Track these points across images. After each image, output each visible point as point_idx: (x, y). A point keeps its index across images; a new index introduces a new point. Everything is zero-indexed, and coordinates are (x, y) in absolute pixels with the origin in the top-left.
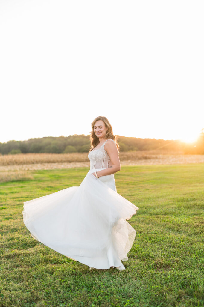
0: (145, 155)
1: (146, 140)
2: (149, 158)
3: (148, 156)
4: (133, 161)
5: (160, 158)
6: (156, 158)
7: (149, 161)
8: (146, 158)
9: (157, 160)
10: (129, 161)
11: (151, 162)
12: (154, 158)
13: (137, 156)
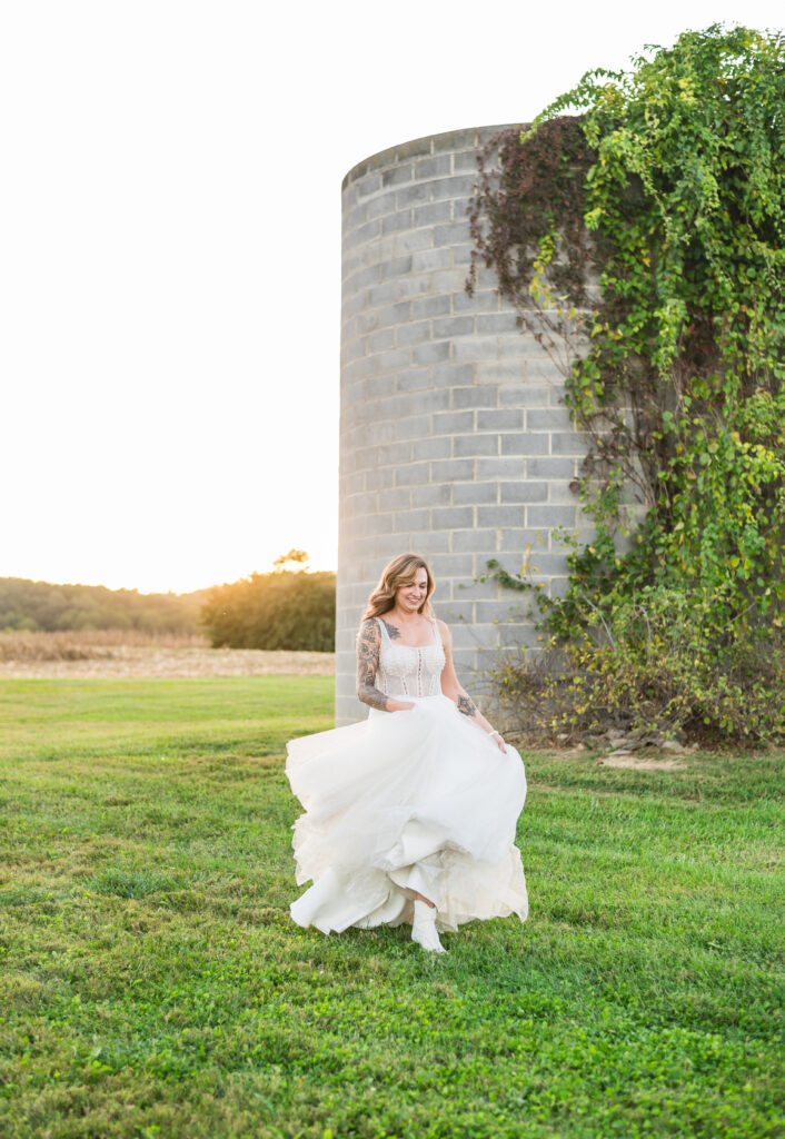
0: (69, 647)
1: (69, 592)
2: (84, 657)
3: (78, 648)
4: (25, 666)
5: (121, 659)
6: (109, 656)
7: (81, 664)
8: (71, 656)
9: (111, 664)
10: (11, 664)
11: (89, 669)
12: (100, 657)
13: (39, 650)
